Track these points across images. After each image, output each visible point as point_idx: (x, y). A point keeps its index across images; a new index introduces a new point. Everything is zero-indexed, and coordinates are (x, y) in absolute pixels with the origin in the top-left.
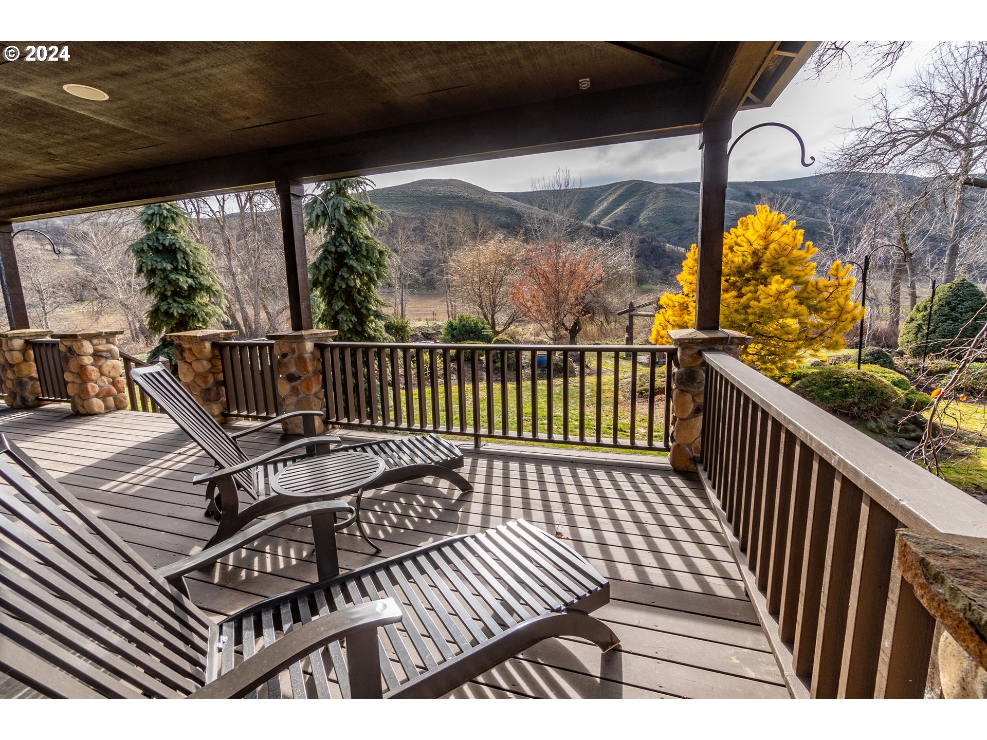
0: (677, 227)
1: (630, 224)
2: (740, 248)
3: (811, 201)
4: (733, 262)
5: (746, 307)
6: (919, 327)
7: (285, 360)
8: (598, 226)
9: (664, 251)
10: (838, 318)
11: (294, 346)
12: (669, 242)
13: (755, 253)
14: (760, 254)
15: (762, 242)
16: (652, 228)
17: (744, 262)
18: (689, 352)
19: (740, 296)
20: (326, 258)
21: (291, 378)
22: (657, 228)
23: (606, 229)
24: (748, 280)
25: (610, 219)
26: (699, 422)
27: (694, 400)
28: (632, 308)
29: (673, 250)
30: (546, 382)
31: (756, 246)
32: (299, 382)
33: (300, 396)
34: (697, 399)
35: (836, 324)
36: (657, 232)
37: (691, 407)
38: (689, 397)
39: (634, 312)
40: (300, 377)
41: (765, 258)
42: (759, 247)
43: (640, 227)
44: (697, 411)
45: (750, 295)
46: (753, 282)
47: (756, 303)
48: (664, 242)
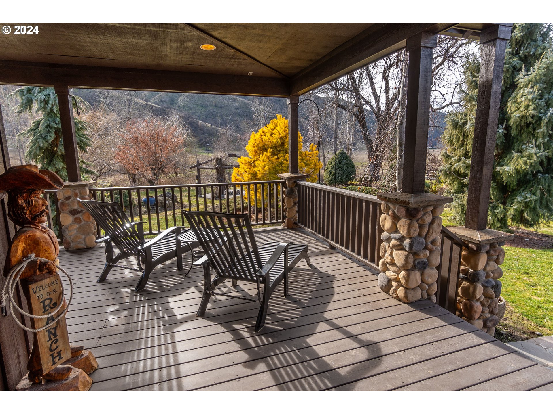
0: (204, 109)
1: (172, 104)
2: (275, 136)
3: (275, 102)
4: (273, 142)
5: (282, 163)
6: (330, 172)
7: (68, 201)
8: (149, 103)
9: (197, 125)
10: (315, 168)
11: (77, 191)
12: (200, 119)
13: (281, 138)
14: (284, 139)
15: (284, 133)
16: (187, 108)
17: (277, 142)
18: (291, 182)
19: (278, 158)
20: (49, 132)
21: (73, 212)
22: (191, 109)
23: (155, 107)
24: (280, 151)
25: (157, 99)
26: (296, 208)
27: (293, 200)
28: (199, 164)
29: (203, 125)
30: (147, 216)
31: (282, 135)
32: (81, 214)
33: (82, 223)
34: (295, 200)
35: (314, 171)
36: (192, 111)
37: (292, 203)
38: (292, 199)
39: (201, 166)
40: (82, 211)
41: (286, 140)
42: (283, 136)
43: (179, 107)
44: (295, 204)
45: (282, 158)
46: (282, 152)
47: (286, 162)
48: (196, 119)
